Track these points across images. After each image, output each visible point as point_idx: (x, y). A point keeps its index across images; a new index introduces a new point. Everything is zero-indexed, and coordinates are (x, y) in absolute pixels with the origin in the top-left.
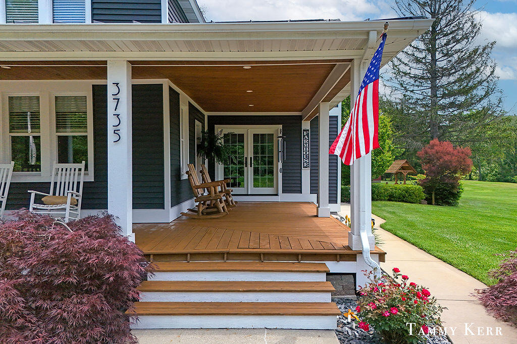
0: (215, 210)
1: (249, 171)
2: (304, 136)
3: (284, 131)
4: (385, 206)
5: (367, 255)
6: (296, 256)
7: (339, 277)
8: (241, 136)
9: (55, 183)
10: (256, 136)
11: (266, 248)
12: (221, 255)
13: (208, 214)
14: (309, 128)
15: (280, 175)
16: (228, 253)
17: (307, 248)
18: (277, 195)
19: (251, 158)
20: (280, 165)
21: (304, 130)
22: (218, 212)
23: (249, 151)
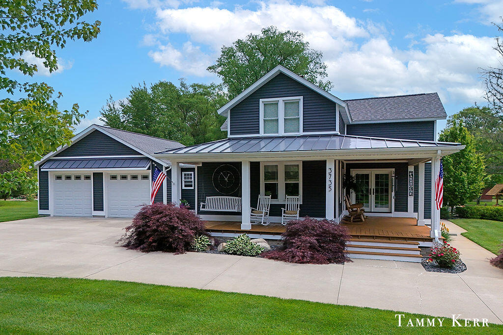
0: (360, 220)
1: (372, 197)
2: (410, 176)
3: (396, 173)
4: (473, 222)
5: (437, 240)
6: (405, 239)
7: (424, 248)
8: (367, 176)
9: (288, 205)
10: (377, 176)
11: (391, 235)
12: (373, 237)
13: (355, 222)
14: (413, 170)
15: (393, 200)
16: (376, 236)
17: (410, 236)
18: (391, 213)
19: (373, 189)
20: (393, 194)
21: (410, 172)
22: (361, 221)
23: (372, 185)
